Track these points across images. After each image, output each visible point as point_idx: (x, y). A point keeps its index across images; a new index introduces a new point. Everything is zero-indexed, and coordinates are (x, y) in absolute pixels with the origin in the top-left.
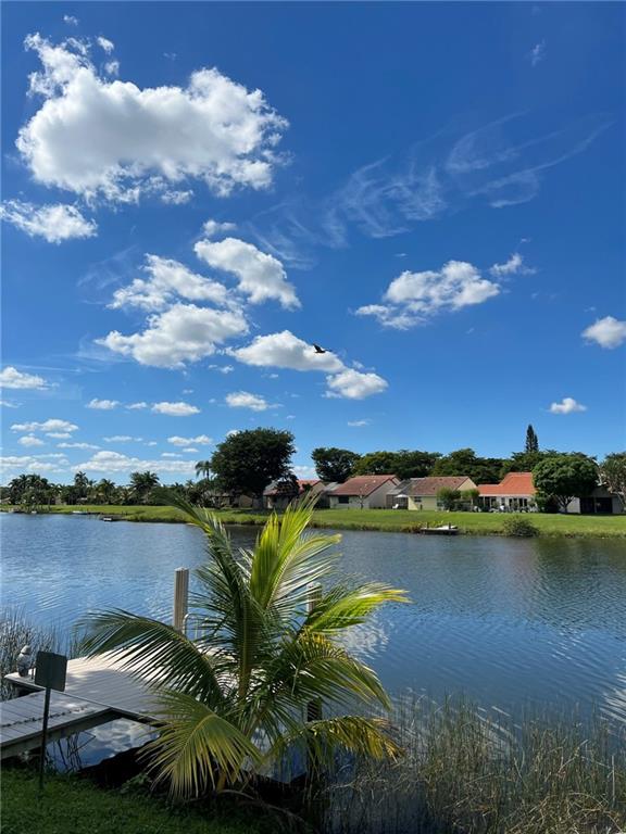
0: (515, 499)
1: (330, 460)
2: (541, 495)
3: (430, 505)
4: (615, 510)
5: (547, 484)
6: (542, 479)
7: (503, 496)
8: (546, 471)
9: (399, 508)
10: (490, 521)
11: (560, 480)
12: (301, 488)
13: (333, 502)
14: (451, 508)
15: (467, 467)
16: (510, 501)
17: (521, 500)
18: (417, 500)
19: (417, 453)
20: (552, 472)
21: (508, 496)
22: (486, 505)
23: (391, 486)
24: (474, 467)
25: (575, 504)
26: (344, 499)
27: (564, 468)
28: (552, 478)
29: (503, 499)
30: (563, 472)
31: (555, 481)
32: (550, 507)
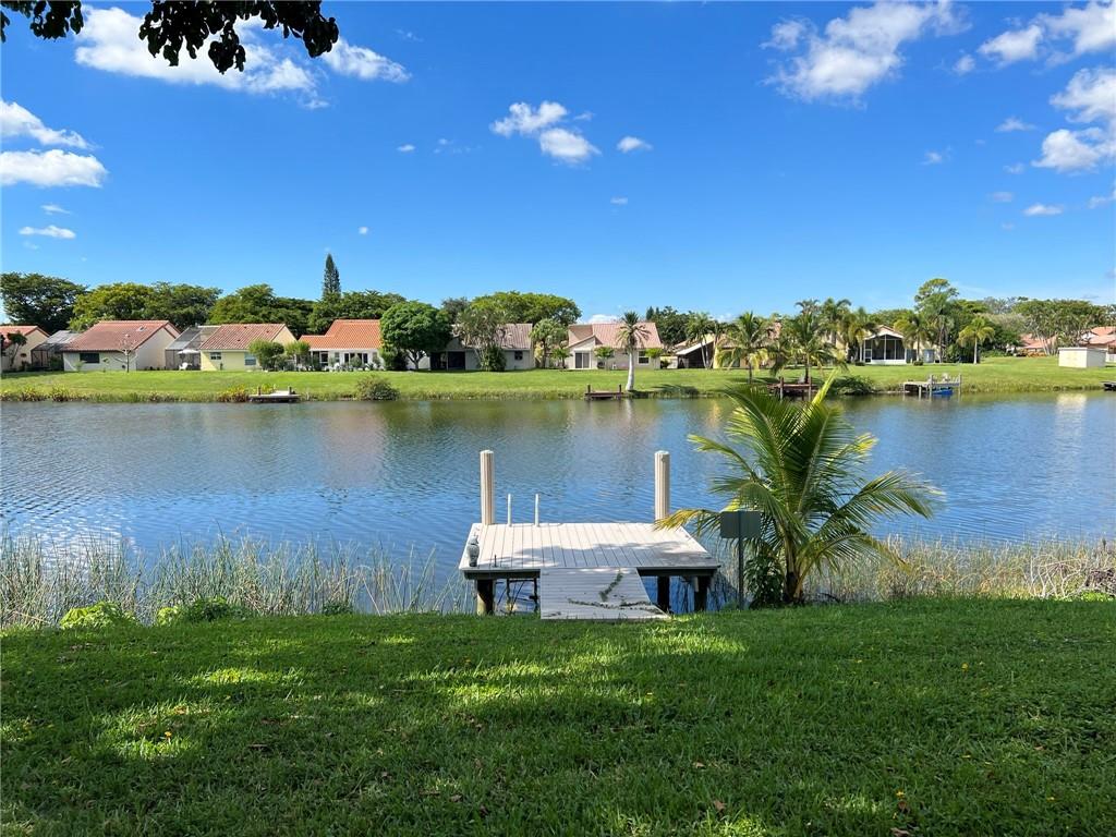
0: (353, 355)
1: (28, 293)
2: (389, 349)
3: (235, 365)
4: (468, 365)
5: (401, 335)
6: (394, 329)
7: (337, 350)
8: (398, 320)
9: (188, 368)
10: (335, 382)
11: (414, 331)
12: (7, 340)
13: (70, 362)
14: (269, 366)
15: (264, 310)
16: (346, 356)
17: (360, 355)
18: (215, 356)
19: (185, 289)
20: (405, 321)
21: (343, 351)
22: (318, 362)
23: (167, 339)
24: (274, 310)
25: (425, 362)
26: (91, 357)
27: (419, 316)
28: (406, 329)
29: (337, 354)
30: (418, 322)
31: (409, 332)
32: (398, 364)
